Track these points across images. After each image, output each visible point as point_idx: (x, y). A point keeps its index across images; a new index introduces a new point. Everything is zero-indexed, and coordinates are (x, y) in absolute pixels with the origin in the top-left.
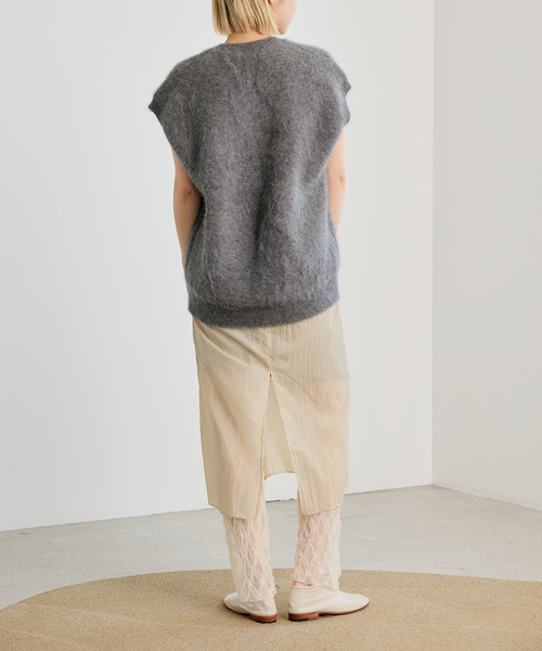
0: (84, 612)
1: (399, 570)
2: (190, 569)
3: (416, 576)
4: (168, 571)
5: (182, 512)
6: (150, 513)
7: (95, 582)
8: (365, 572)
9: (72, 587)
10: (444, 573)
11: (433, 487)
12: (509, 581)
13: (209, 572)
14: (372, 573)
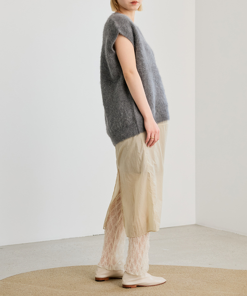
0: (30, 285)
1: (180, 265)
2: (80, 265)
3: (187, 267)
4: (70, 266)
5: (76, 238)
6: (61, 239)
7: (34, 271)
8: (164, 266)
9: (23, 274)
10: (201, 266)
11: (196, 225)
12: (232, 270)
13: (89, 266)
14: (167, 266)
